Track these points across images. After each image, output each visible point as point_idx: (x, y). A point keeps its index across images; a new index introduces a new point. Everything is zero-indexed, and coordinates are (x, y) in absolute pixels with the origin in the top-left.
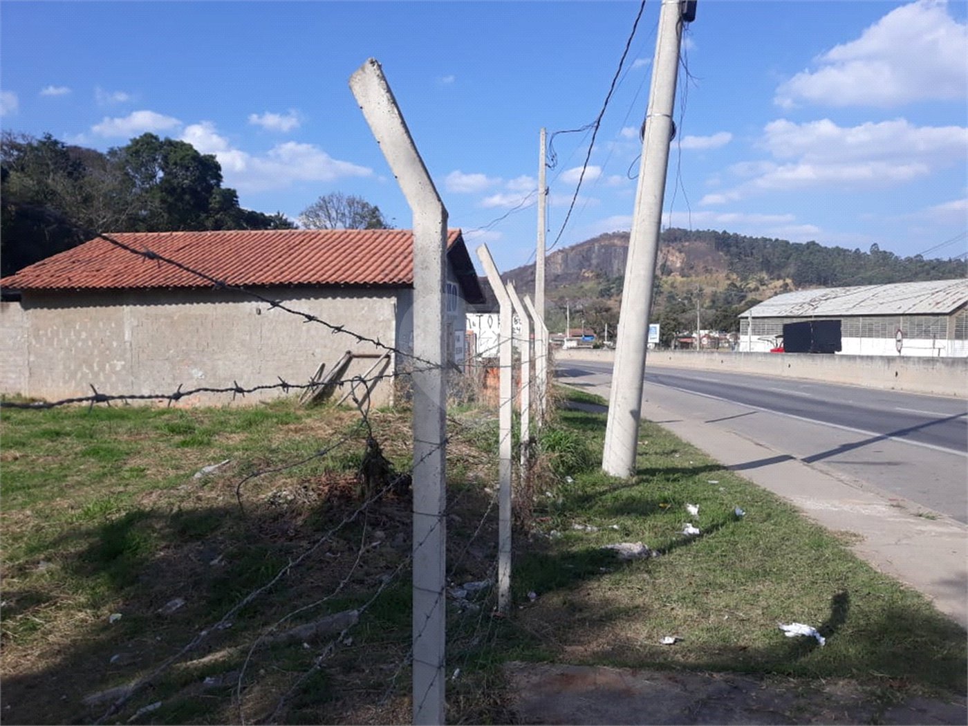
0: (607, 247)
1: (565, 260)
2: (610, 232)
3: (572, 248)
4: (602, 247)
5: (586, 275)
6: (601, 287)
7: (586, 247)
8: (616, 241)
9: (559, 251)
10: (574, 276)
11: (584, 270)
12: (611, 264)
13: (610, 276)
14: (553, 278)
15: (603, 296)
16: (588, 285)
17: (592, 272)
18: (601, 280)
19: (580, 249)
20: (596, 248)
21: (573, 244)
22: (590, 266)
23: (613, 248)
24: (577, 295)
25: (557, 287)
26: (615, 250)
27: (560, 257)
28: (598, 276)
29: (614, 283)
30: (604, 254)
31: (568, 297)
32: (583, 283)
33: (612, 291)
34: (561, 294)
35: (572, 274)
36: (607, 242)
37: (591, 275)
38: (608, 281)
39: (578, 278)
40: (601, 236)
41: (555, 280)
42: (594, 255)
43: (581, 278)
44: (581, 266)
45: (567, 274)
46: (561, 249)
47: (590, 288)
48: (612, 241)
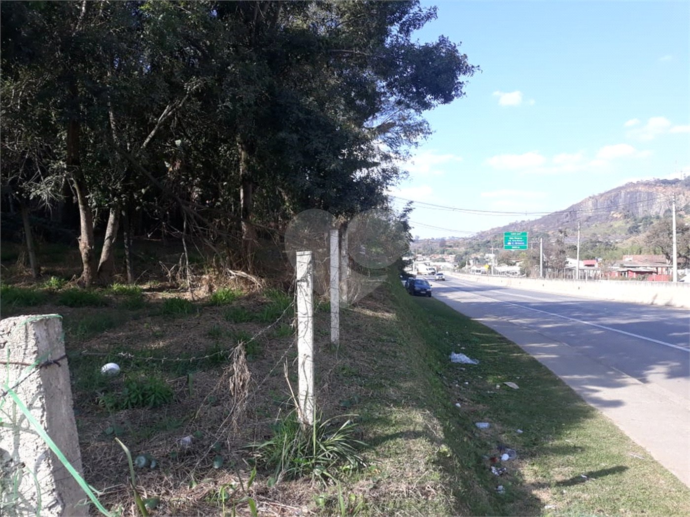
0: (632, 193)
1: (595, 205)
2: (635, 182)
3: (601, 195)
4: (628, 193)
5: (615, 216)
6: (628, 226)
7: (613, 194)
8: (640, 188)
9: (590, 197)
10: (604, 217)
11: (612, 212)
12: (637, 208)
13: (637, 216)
14: (585, 219)
15: (631, 233)
16: (616, 224)
17: (620, 213)
18: (629, 220)
19: (609, 195)
20: (623, 194)
21: (602, 192)
22: (617, 209)
23: (638, 194)
24: (607, 232)
25: (589, 226)
26: (640, 195)
27: (590, 203)
28: (626, 216)
29: (641, 222)
30: (631, 198)
31: (599, 234)
32: (611, 223)
33: (640, 228)
34: (592, 232)
35: (602, 216)
36: (632, 189)
37: (619, 216)
38: (635, 220)
39: (607, 219)
40: (626, 185)
41: (587, 221)
42: (620, 200)
43: (610, 218)
44: (609, 208)
45: (598, 215)
46: (591, 196)
47: (619, 227)
48: (637, 188)
